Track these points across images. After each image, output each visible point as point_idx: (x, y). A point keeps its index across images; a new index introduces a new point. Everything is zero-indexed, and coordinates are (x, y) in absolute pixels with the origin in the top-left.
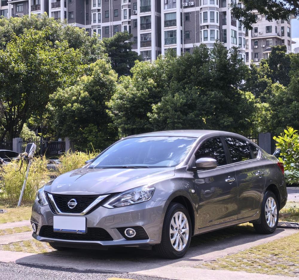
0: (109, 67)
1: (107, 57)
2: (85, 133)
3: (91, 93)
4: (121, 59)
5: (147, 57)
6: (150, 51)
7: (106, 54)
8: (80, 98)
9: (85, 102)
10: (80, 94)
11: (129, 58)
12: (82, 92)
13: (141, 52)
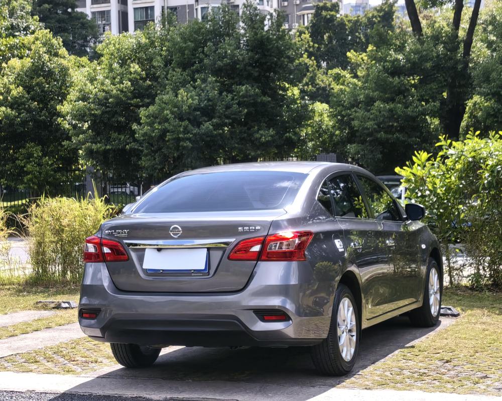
1: (37, 23)
3: (28, 88)
4: (60, 25)
5: (104, 22)
6: (109, 12)
7: (35, 17)
8: (9, 98)
9: (19, 106)
10: (9, 91)
11: (74, 25)
12: (12, 87)
13: (93, 13)
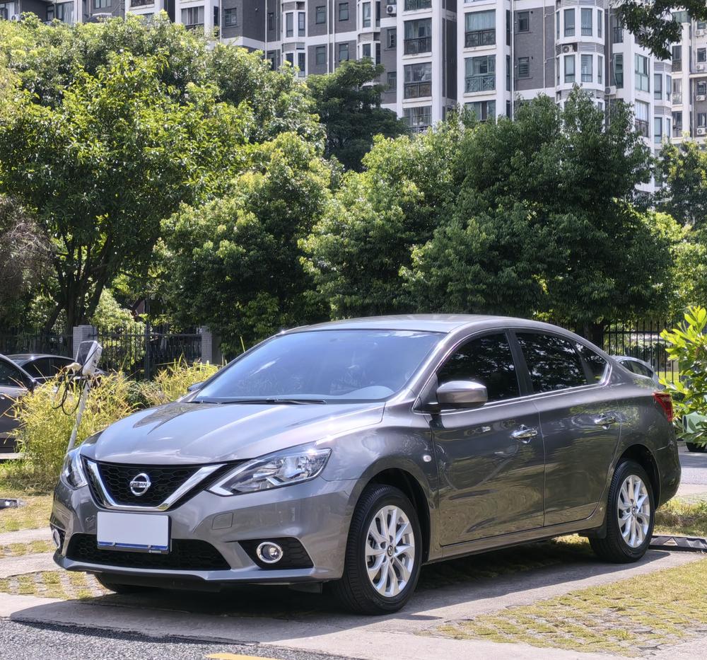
0: (310, 152)
1: (315, 124)
2: (248, 314)
3: (263, 215)
4: (354, 128)
5: (421, 124)
6: (429, 109)
7: (314, 116)
8: (235, 228)
9: (248, 239)
10: (236, 217)
11: (375, 127)
12: (240, 212)
13: (407, 111)
